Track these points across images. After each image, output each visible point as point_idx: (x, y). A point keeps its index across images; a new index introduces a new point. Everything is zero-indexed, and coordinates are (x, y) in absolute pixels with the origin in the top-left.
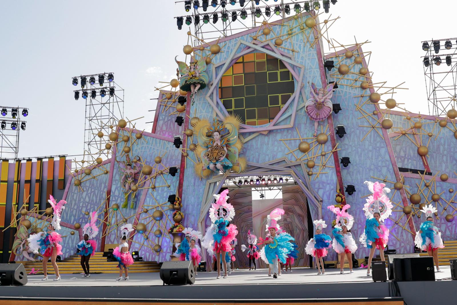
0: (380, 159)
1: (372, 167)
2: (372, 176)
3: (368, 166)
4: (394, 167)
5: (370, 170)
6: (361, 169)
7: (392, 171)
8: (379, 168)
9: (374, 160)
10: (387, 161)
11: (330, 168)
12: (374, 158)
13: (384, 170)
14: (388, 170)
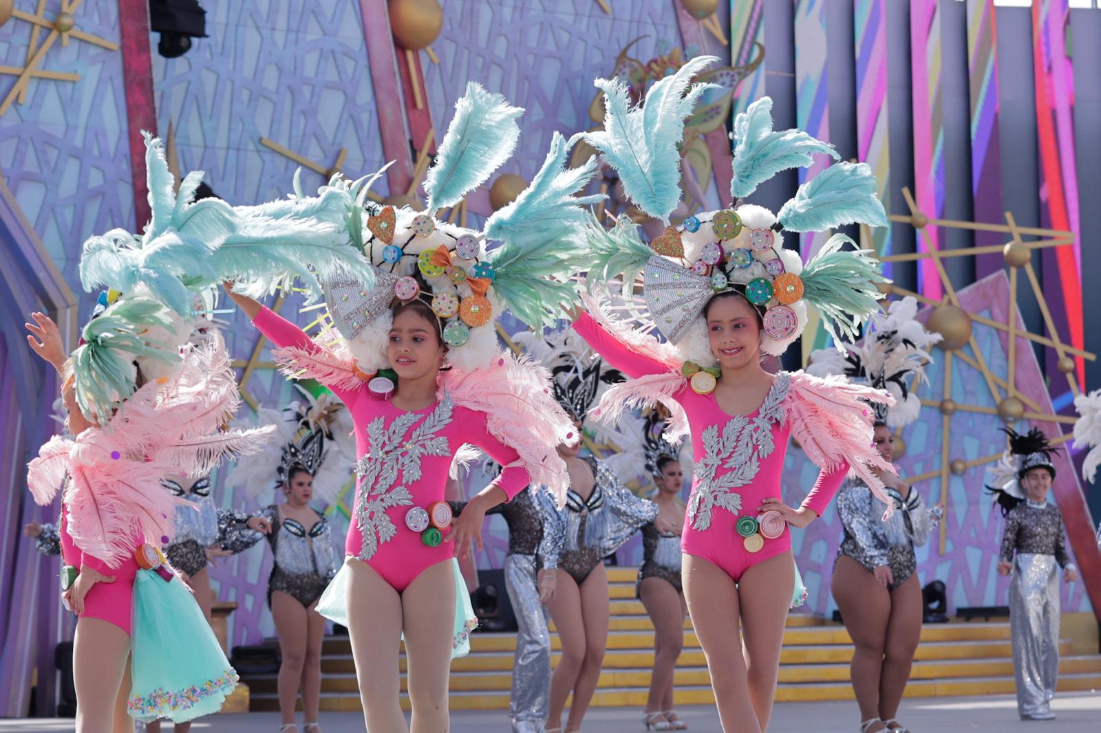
0: (313, 33)
1: (270, 80)
2: (264, 134)
3: (248, 70)
4: (382, 96)
5: (257, 95)
6: (210, 80)
7: (367, 119)
8: (307, 91)
9: (280, 37)
10: (348, 54)
11: (93, 51)
12: (281, 23)
13: (331, 108)
14: (350, 114)
